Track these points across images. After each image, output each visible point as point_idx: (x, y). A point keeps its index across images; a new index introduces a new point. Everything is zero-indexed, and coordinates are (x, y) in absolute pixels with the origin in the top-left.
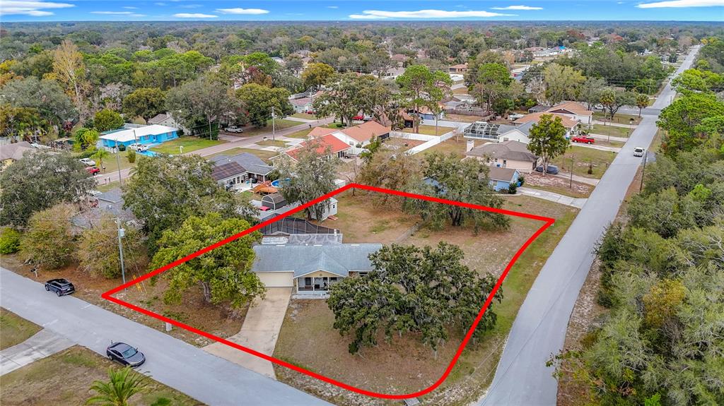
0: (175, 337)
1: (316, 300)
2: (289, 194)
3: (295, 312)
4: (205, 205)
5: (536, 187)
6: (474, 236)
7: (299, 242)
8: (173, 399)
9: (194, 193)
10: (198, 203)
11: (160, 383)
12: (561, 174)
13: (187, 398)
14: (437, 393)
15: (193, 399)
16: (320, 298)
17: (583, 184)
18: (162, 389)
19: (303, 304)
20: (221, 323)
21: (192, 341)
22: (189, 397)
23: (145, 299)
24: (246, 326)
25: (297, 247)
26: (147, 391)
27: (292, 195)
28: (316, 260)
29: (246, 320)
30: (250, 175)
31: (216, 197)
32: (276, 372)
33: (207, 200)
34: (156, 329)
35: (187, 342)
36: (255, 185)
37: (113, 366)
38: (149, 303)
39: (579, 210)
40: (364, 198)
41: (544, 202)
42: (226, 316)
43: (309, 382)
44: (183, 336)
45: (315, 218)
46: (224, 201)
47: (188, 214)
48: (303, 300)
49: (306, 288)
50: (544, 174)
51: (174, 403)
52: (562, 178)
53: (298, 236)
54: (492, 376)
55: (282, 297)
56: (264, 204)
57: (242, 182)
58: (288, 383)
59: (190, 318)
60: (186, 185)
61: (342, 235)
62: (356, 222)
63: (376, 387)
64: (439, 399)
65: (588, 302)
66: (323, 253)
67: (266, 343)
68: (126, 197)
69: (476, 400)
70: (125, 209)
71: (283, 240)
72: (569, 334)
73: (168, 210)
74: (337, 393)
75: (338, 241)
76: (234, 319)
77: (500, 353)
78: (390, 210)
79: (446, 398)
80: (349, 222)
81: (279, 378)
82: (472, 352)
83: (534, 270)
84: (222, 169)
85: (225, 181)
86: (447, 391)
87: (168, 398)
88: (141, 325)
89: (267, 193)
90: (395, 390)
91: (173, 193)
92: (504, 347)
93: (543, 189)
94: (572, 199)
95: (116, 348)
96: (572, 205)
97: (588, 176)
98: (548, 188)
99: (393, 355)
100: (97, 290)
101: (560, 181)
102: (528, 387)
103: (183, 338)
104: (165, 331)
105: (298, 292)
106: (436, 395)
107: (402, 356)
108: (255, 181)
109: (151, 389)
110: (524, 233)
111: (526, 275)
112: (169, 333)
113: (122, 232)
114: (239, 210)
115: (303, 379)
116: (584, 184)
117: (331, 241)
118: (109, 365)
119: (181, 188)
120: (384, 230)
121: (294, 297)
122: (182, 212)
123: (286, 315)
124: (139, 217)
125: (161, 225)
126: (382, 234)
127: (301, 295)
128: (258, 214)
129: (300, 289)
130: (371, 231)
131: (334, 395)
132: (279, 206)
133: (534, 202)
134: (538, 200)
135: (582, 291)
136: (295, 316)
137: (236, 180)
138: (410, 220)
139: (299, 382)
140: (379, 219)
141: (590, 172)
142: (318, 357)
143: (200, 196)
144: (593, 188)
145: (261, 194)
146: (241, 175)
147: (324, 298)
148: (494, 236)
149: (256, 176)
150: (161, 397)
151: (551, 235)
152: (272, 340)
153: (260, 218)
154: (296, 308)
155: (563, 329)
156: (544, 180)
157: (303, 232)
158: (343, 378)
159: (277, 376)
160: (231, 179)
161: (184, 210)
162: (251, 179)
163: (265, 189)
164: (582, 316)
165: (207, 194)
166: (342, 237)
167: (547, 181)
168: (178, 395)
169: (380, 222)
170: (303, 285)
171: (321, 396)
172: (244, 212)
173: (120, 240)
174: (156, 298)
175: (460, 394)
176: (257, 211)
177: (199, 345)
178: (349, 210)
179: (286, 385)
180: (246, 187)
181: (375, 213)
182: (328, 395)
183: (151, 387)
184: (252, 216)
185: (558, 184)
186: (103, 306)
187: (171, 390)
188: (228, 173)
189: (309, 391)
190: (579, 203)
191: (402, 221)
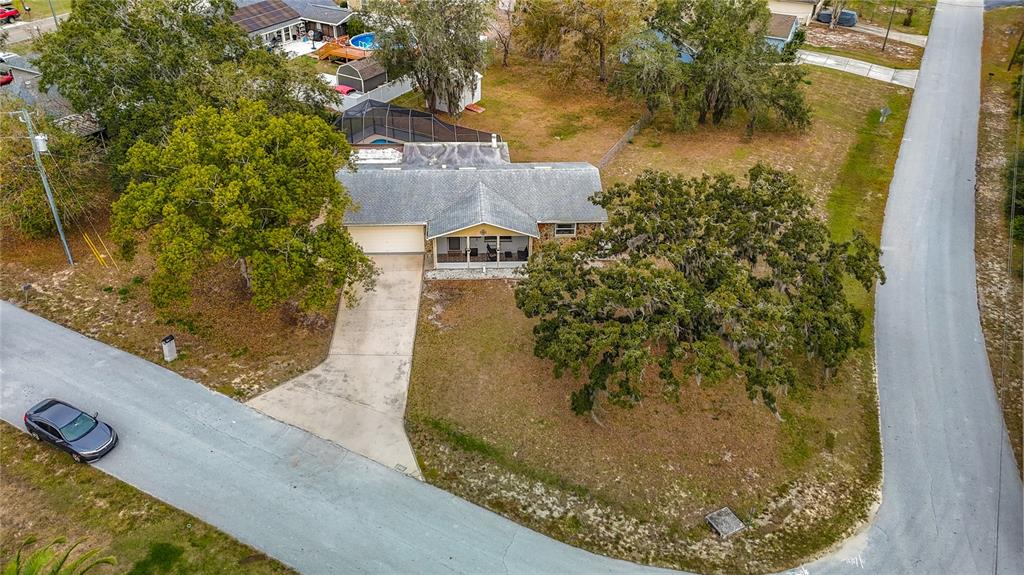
0: (185, 376)
1: (474, 281)
2: (394, 60)
3: (438, 309)
4: (226, 83)
5: (824, 50)
6: (746, 142)
7: (426, 160)
8: (186, 545)
9: (199, 54)
10: (209, 77)
11: (157, 502)
12: (859, 27)
13: (222, 543)
14: (775, 501)
15: (235, 543)
16: (482, 276)
17: (902, 44)
18: (160, 518)
19: (451, 292)
20: (285, 337)
21: (223, 383)
22: (227, 538)
23: (117, 284)
24: (339, 344)
25: (423, 171)
26: (125, 526)
27: (400, 62)
28: (468, 200)
29: (337, 330)
30: (309, 25)
31: (248, 65)
32: (419, 459)
33: (228, 71)
34: (143, 356)
35: (214, 387)
36: (319, 45)
37: (42, 457)
38: (124, 292)
39: (911, 91)
40: (524, 70)
41: (847, 76)
42: (293, 322)
43: (496, 481)
44: (204, 371)
45: (445, 109)
46: (265, 73)
47: (191, 101)
48: (450, 282)
49: (450, 255)
50: (832, 27)
51: (191, 557)
52: (863, 33)
53: (420, 147)
54: (876, 451)
55: (405, 274)
56: (342, 81)
57: (295, 37)
58: (449, 489)
59: (217, 327)
60: (179, 39)
61: (505, 144)
62: (520, 116)
63: (642, 491)
64: (781, 513)
65: (1000, 275)
66: (482, 186)
67: (387, 385)
68: (43, 64)
69: (864, 517)
70: (46, 91)
71: (391, 155)
72: (992, 346)
73: (144, 92)
74: (562, 510)
75: (503, 157)
76: (312, 327)
77: (872, 392)
78: (578, 92)
79: (795, 511)
80: (506, 117)
81: (431, 476)
82: (815, 394)
83: (873, 210)
84: (254, 11)
85: (263, 34)
86: (794, 492)
87: (177, 544)
88: (108, 348)
89: (344, 61)
90: (683, 495)
91: (152, 55)
92: (876, 379)
93: (835, 52)
94: (892, 72)
95: (44, 417)
96: (894, 82)
97: (904, 30)
98: (844, 51)
99: (662, 408)
100: (11, 265)
101: (861, 38)
102: (961, 479)
103: (204, 379)
104: (161, 362)
105: (437, 265)
106: (773, 505)
107: (681, 412)
108: (319, 37)
109: (135, 518)
110: (831, 136)
111: (860, 219)
112: (172, 366)
113: (41, 143)
114: (298, 94)
115: (481, 474)
116: (905, 44)
117: (487, 158)
118: (31, 454)
119: (169, 43)
120: (575, 132)
121: (430, 275)
122: (175, 97)
123: (420, 317)
124: (79, 107)
125: (133, 125)
126: (574, 140)
127: (441, 270)
128: (338, 102)
129: (442, 258)
130: (553, 135)
131: (556, 515)
132: (371, 84)
133: (829, 76)
134: (834, 73)
135: (979, 252)
136: (439, 318)
137: (283, 34)
138: (618, 112)
139: (474, 482)
140: (561, 110)
141: (907, 23)
142: (505, 417)
143: (213, 62)
144: (920, 52)
145: (333, 62)
146: (290, 25)
147: (489, 276)
148: (779, 142)
149: (319, 27)
150: (160, 541)
151: (878, 139)
152: (399, 378)
153: (342, 109)
154: (437, 302)
155: (978, 336)
156: (835, 38)
157: (429, 139)
158: (568, 469)
159: (423, 468)
160: (274, 31)
161: (180, 94)
162: (311, 33)
163: (342, 52)
164: (999, 304)
165: (228, 59)
166: (506, 148)
167: (841, 39)
168: (200, 533)
169: (564, 116)
170: (445, 250)
171: (527, 521)
172: (308, 97)
173: (38, 160)
174: (139, 280)
175: (824, 502)
176: (332, 95)
177: (240, 395)
178: (503, 94)
179: (446, 493)
180: (302, 48)
181: (551, 98)
182: (544, 514)
183: (135, 513)
184: (326, 106)
185: (861, 43)
186: (20, 304)
187: (181, 520)
188: (266, 21)
189: (499, 506)
190: (906, 78)
191: (606, 114)
